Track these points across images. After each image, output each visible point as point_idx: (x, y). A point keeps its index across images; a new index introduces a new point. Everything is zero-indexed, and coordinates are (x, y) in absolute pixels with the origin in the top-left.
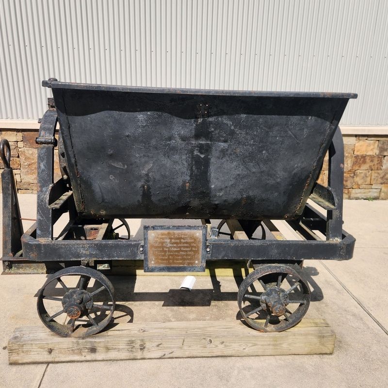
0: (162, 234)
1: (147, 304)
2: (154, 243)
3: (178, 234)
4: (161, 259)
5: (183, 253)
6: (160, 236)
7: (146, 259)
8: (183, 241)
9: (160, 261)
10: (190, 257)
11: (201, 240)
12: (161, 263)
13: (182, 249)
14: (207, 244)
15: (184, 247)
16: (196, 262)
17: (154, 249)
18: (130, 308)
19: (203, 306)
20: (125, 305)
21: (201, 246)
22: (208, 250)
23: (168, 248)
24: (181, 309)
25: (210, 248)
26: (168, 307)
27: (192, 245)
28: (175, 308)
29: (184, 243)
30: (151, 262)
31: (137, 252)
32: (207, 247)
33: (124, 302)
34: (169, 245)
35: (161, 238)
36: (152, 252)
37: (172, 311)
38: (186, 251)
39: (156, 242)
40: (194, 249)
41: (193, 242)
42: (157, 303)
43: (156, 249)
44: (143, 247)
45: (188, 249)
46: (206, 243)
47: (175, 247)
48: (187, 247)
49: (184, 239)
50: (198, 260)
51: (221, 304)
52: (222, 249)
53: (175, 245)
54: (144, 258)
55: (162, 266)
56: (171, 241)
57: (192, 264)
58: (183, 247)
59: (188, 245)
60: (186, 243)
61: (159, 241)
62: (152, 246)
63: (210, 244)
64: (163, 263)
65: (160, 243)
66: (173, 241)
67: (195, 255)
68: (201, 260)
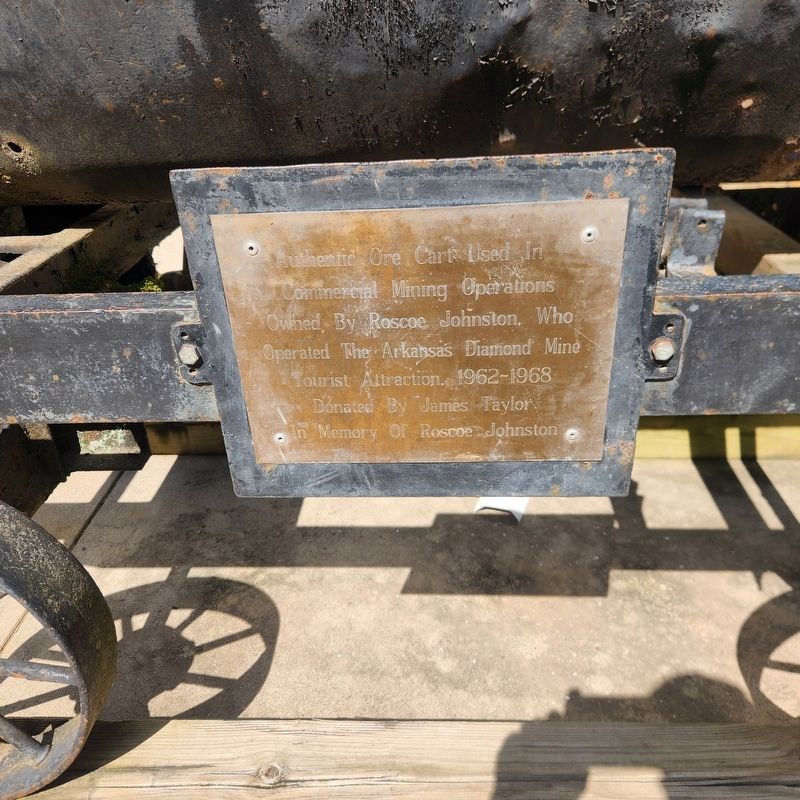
0: (320, 242)
1: (339, 579)
2: (271, 307)
3: (439, 237)
4: (330, 419)
5: (477, 377)
6: (303, 260)
7: (236, 417)
8: (472, 287)
9: (323, 430)
10: (525, 404)
11: (616, 278)
12: (336, 443)
13: (472, 347)
14: (660, 308)
15: (486, 334)
16: (572, 434)
17: (278, 355)
18: (267, 600)
19: (575, 593)
20: (250, 581)
21: (609, 321)
22: (663, 349)
23: (370, 342)
24: (482, 606)
25: (677, 339)
26: (427, 598)
27: (543, 316)
28: (457, 602)
29: (483, 305)
30: (269, 435)
31: (171, 376)
32: (659, 326)
33: (250, 571)
34: (376, 323)
35: (312, 273)
36: (264, 374)
37: (442, 616)
38: (501, 364)
39: (281, 301)
40: (553, 347)
41: (548, 299)
42: (381, 575)
43: (288, 354)
44: (196, 336)
45: (513, 349)
46: (648, 301)
47: (416, 337)
48: (506, 334)
49: (479, 271)
50: (585, 420)
51: (657, 584)
52: (767, 345)
53: (417, 323)
54: (225, 414)
55: (342, 458)
56: (385, 294)
57: (538, 446)
58: (476, 332)
59: (510, 319)
60: (502, 303)
61: (301, 293)
62: (260, 334)
63: (684, 305)
64: (347, 443)
65: (310, 305)
66: (402, 289)
67: (560, 389)
68: (601, 421)
